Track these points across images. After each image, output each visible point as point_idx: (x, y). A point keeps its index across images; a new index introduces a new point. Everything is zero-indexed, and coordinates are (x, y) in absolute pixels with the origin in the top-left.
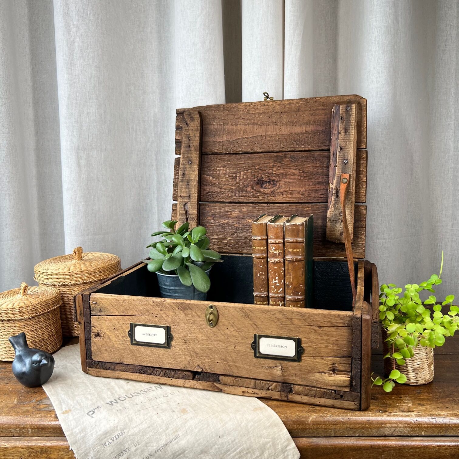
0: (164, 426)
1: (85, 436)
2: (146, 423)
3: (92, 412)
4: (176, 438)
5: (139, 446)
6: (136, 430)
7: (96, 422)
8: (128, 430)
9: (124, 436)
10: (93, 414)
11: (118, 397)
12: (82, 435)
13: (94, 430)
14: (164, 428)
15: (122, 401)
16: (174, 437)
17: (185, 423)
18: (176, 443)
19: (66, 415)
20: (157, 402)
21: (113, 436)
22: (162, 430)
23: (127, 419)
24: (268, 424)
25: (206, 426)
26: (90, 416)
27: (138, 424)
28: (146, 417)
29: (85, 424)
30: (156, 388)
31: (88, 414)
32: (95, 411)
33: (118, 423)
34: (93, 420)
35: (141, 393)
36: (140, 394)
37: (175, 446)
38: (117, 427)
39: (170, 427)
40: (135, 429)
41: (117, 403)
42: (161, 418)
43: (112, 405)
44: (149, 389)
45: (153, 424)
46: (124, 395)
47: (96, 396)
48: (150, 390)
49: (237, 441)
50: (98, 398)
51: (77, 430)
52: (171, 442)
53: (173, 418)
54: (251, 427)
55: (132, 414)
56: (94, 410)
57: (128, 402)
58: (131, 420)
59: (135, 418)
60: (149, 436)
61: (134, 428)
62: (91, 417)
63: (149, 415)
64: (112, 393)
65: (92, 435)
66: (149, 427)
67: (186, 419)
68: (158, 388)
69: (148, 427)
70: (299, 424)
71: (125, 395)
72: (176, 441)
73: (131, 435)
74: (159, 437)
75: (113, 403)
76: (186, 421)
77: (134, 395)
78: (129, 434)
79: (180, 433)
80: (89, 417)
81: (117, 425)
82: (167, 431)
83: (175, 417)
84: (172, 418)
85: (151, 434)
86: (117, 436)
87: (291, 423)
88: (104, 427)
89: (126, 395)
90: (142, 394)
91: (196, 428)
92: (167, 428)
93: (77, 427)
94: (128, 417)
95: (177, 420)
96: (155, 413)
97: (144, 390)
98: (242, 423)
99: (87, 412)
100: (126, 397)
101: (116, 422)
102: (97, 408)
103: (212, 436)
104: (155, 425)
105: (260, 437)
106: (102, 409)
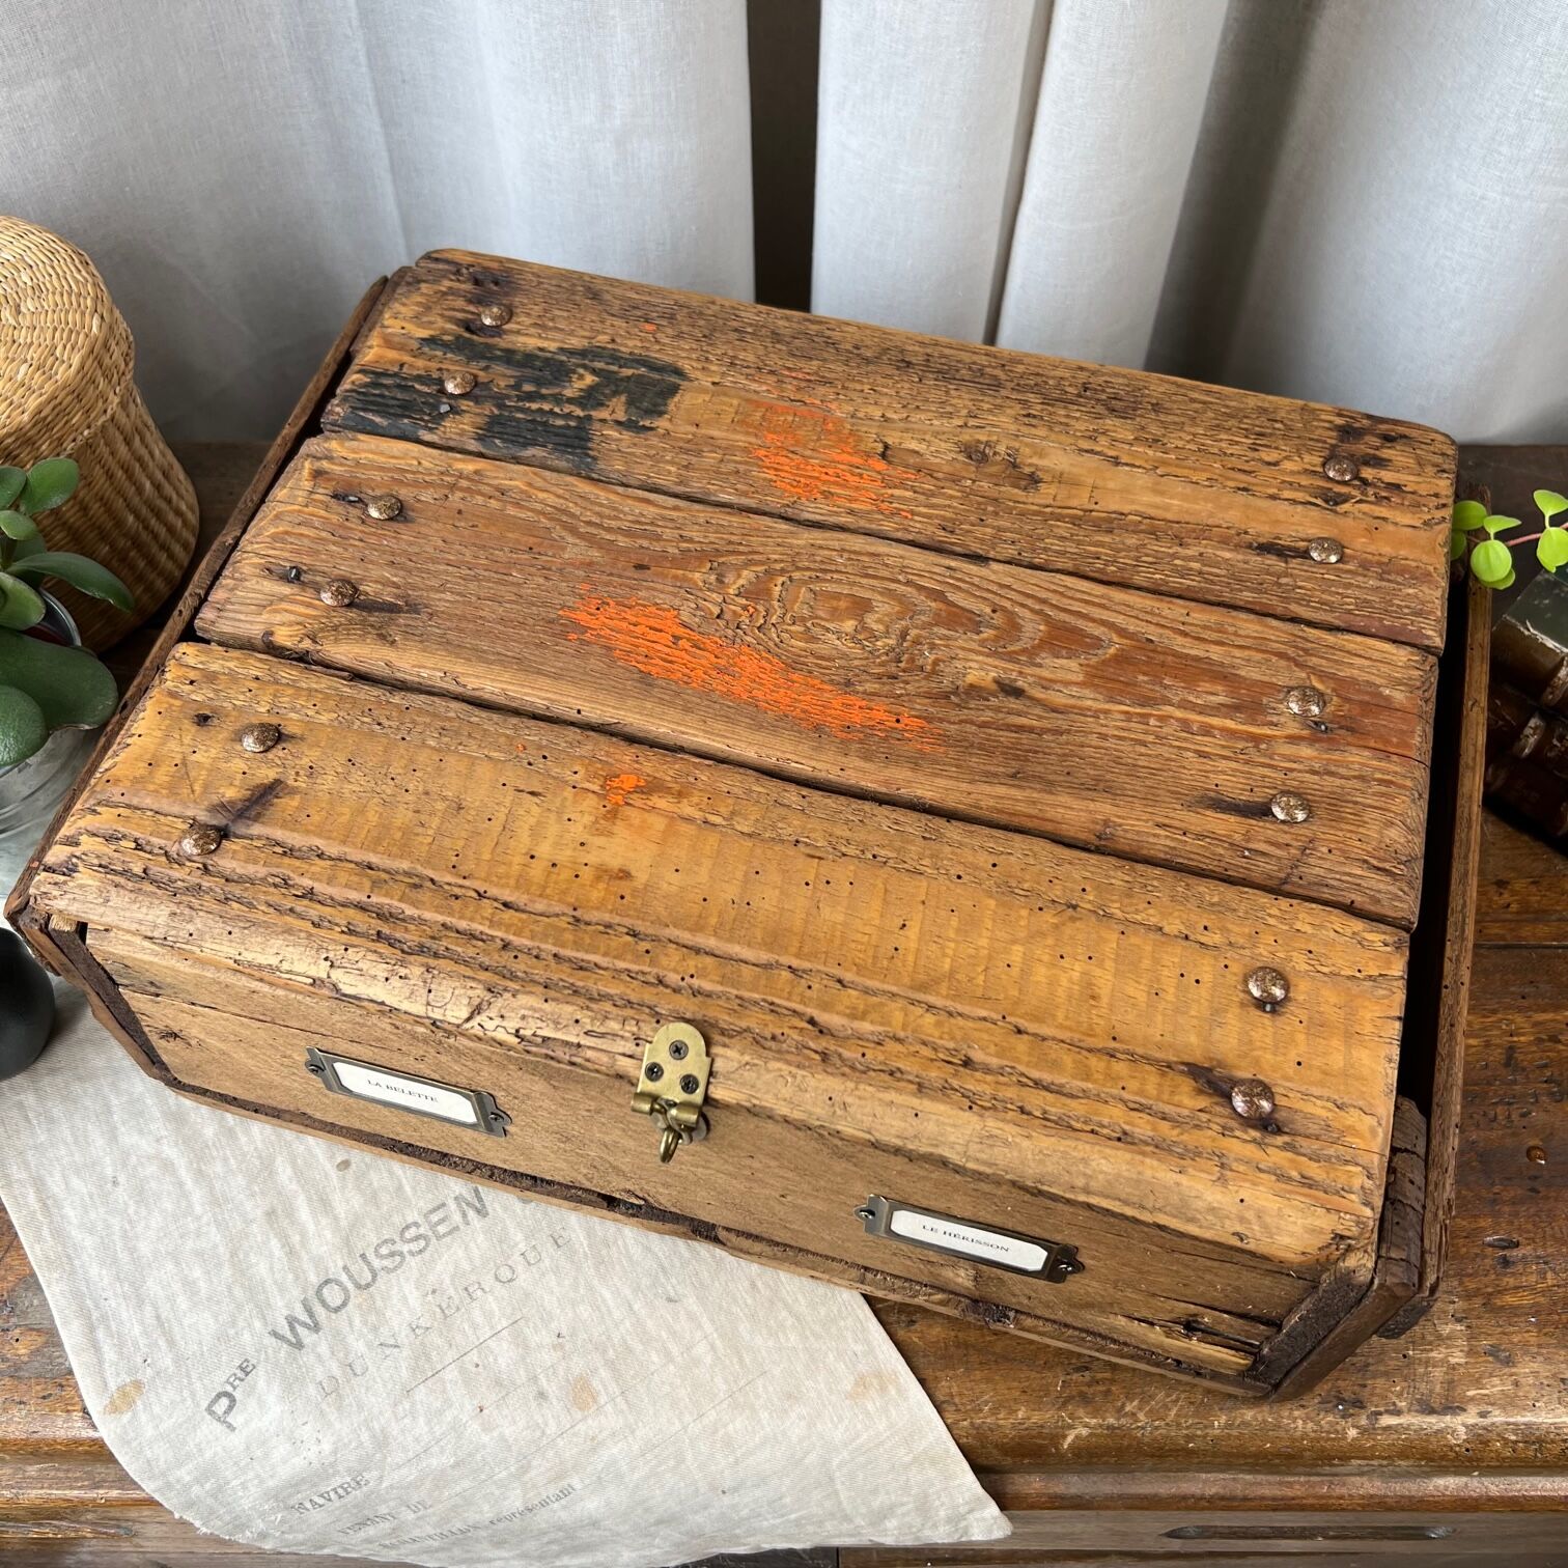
0: (513, 1461)
1: (220, 1489)
2: (442, 1451)
3: (224, 1402)
4: (565, 1493)
5: (430, 1511)
6: (410, 1474)
7: (248, 1448)
8: (375, 1473)
9: (365, 1489)
10: (230, 1408)
11: (314, 1279)
12: (208, 1486)
13: (251, 1474)
14: (513, 1469)
15: (337, 1310)
16: (553, 1490)
17: (594, 1450)
18: (564, 1508)
19: (126, 1417)
20: (475, 1327)
21: (323, 1489)
22: (504, 1473)
23: (365, 1436)
24: (907, 1459)
25: (672, 1463)
26: (219, 1419)
27: (411, 1454)
28: (438, 1430)
29: (208, 1454)
30: (464, 1215)
31: (210, 1410)
32: (237, 1394)
33: (335, 1452)
34: (236, 1441)
35: (405, 1248)
36: (401, 1254)
37: (563, 1515)
38: (332, 1465)
39: (535, 1463)
40: (404, 1471)
41: (316, 1327)
42: (495, 1434)
43: (299, 1345)
44: (435, 1218)
45: (470, 1455)
46: (335, 1268)
47: (227, 1271)
48: (441, 1229)
49: (787, 1500)
50: (238, 1292)
51: (184, 1474)
52: (544, 1504)
53: (543, 1433)
54: (840, 1466)
55: (381, 1413)
56: (229, 1389)
57: (357, 1322)
58: (382, 1442)
59: (394, 1429)
60: (458, 1489)
61: (399, 1467)
62: (223, 1427)
63: (449, 1416)
64: (291, 1253)
65: (244, 1486)
66: (456, 1465)
67: (593, 1439)
68: (471, 1214)
69: (453, 1467)
70: (1023, 1456)
71: (340, 1264)
72: (563, 1502)
73: (392, 1487)
74: (497, 1493)
75: (300, 1329)
76: (595, 1445)
77: (377, 1263)
78: (384, 1485)
79: (576, 1482)
80: (219, 1428)
81: (332, 1459)
82: (526, 1478)
83: (552, 1429)
84: (538, 1433)
85: (466, 1484)
86: (340, 1491)
87: (995, 1452)
88: (286, 1463)
89: (345, 1268)
90: (408, 1257)
91: (633, 1470)
92: (525, 1469)
93: (180, 1464)
94: (369, 1428)
95: (560, 1442)
96: (470, 1406)
97: (416, 1224)
98: (807, 1453)
99: (205, 1404)
100: (344, 1278)
101: (327, 1447)
102: (240, 1374)
103: (697, 1490)
104: (479, 1457)
105: (875, 1492)
106: (260, 1377)
